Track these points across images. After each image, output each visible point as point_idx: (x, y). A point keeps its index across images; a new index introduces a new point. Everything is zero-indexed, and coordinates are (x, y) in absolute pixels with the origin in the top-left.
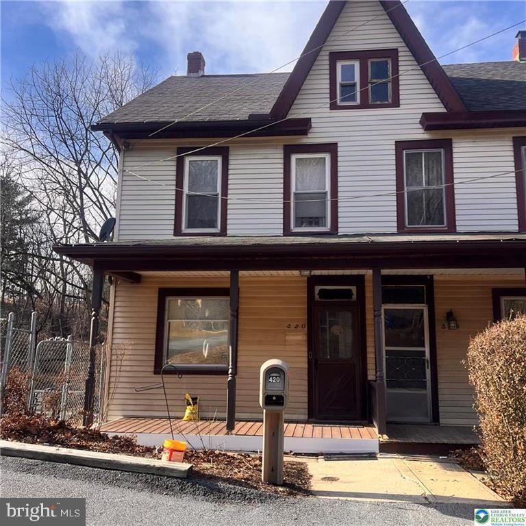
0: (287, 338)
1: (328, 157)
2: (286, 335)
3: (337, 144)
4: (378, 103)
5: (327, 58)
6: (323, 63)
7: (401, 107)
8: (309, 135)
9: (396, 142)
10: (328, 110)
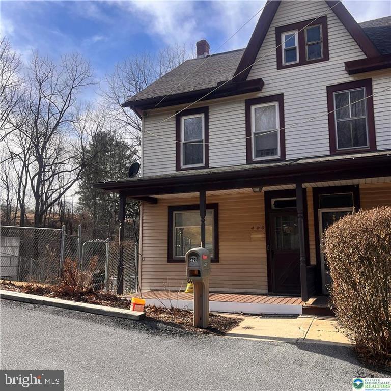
0: (252, 236)
1: (277, 104)
2: (251, 234)
3: (283, 94)
4: (314, 59)
5: (274, 32)
6: (271, 36)
7: (331, 60)
8: (263, 91)
9: (327, 87)
10: (276, 70)
